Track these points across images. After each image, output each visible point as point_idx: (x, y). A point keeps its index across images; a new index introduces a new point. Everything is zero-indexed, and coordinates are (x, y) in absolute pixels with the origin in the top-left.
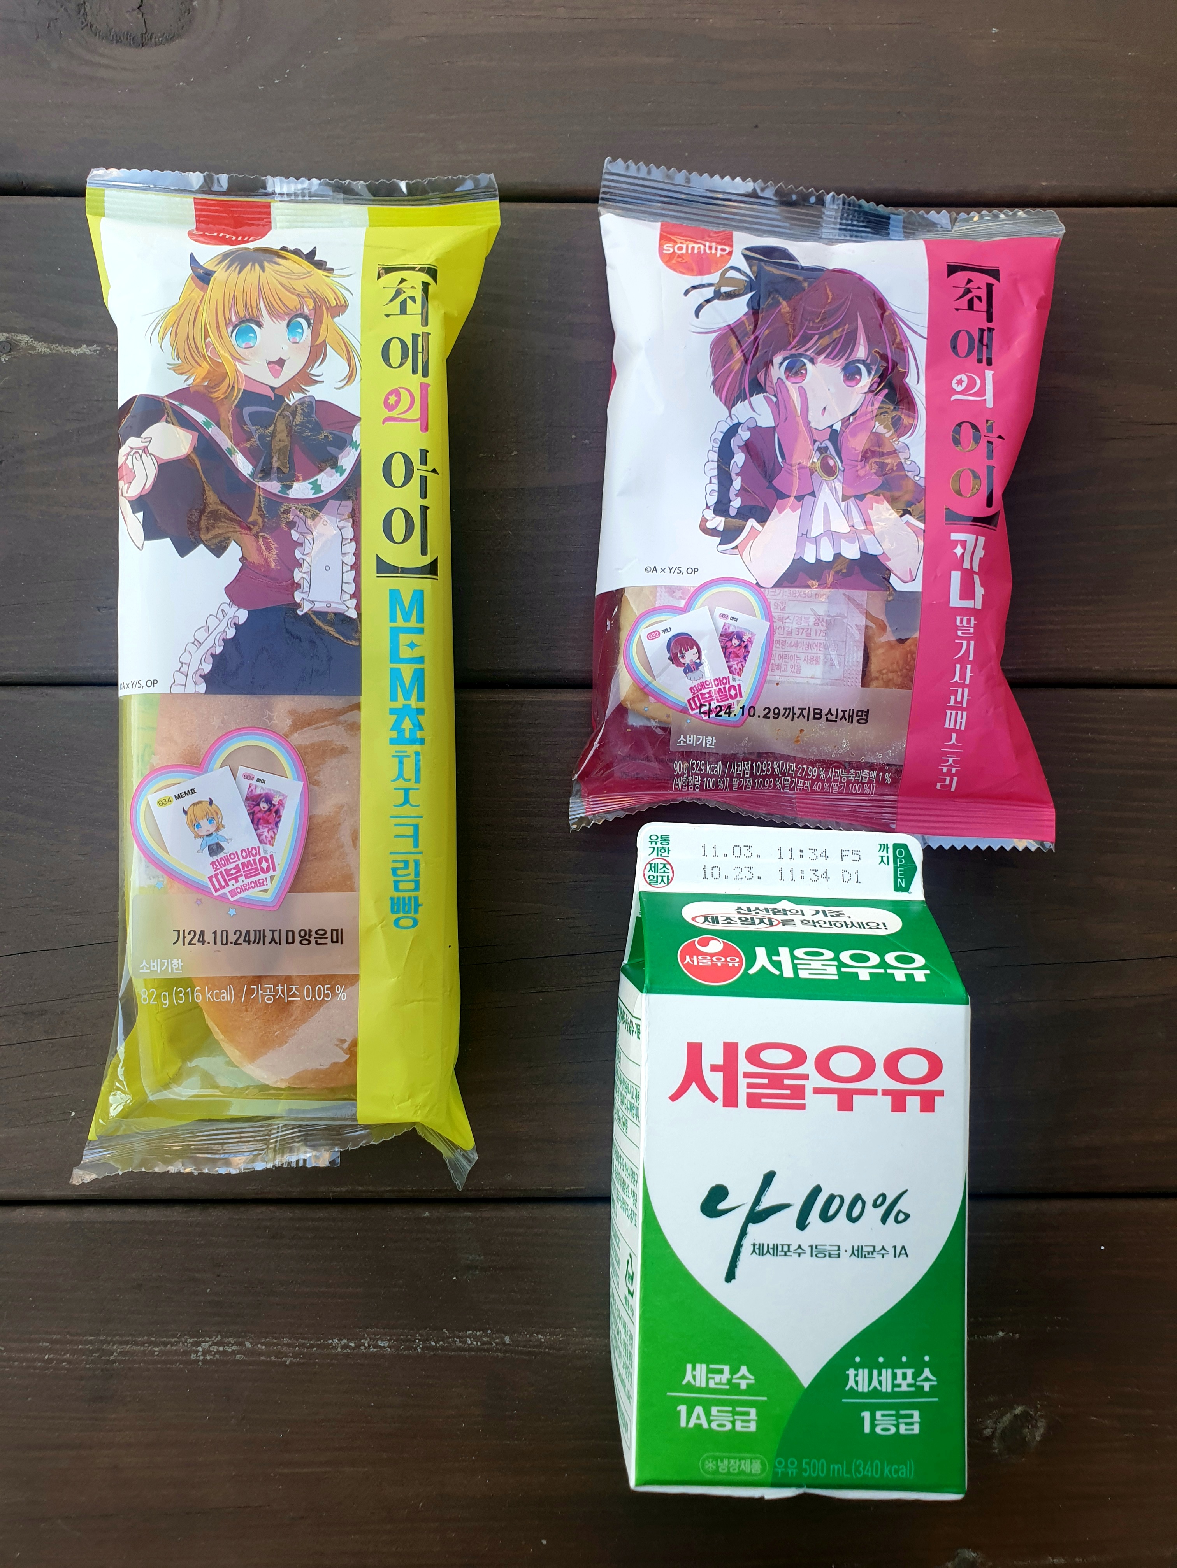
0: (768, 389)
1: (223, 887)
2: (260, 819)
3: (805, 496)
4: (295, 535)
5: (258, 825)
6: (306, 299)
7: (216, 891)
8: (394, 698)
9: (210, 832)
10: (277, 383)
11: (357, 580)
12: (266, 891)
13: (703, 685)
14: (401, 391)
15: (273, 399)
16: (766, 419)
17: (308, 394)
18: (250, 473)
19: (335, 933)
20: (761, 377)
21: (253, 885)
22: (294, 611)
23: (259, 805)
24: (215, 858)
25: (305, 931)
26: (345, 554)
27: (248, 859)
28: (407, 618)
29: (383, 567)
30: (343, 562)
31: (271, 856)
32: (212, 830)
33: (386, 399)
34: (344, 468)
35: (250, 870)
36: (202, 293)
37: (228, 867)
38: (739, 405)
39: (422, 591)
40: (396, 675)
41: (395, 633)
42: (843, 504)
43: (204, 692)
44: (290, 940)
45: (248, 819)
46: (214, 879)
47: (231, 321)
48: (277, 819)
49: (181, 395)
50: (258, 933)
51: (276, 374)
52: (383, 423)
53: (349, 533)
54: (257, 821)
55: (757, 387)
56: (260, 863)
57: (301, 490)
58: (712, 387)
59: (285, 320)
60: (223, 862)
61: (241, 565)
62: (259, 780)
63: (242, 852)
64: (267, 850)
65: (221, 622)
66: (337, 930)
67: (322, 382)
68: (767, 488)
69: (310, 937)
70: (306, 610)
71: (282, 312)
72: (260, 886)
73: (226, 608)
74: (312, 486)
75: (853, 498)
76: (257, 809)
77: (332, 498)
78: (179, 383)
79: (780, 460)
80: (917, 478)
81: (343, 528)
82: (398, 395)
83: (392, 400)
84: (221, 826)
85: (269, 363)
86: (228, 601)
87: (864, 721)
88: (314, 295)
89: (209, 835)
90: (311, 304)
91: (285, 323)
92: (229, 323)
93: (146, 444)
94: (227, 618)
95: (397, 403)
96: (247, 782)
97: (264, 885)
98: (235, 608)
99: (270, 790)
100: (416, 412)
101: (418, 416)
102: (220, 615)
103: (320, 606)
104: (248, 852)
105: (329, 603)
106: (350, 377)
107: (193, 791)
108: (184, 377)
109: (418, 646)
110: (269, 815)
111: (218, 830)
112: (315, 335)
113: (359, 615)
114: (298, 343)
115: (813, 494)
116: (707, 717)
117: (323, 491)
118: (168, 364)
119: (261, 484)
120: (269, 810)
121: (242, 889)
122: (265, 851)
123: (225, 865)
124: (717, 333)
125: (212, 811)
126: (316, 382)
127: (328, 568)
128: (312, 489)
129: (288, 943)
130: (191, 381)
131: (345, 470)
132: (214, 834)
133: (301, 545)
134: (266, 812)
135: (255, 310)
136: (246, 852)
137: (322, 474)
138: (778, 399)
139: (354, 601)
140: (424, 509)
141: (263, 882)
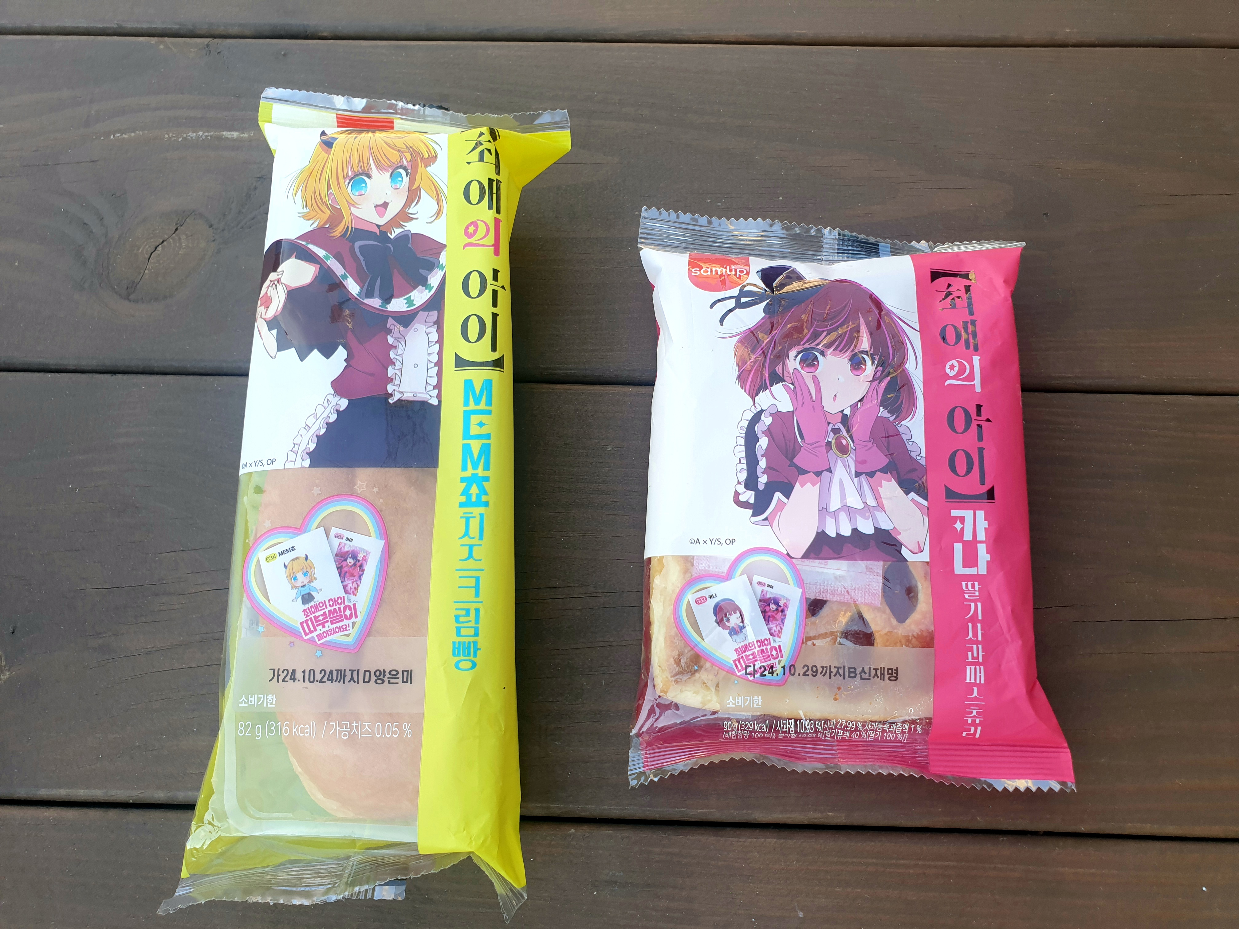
0: (786, 378)
1: (311, 632)
2: (346, 572)
3: (823, 471)
4: (390, 340)
5: (344, 578)
6: (405, 154)
7: (306, 634)
8: (464, 468)
9: (304, 584)
10: (382, 222)
11: (439, 374)
12: (348, 635)
13: (746, 648)
14: (479, 222)
15: (378, 234)
16: (785, 405)
17: (406, 229)
18: (357, 293)
19: (405, 673)
20: (779, 369)
21: (337, 630)
22: (387, 399)
23: (346, 560)
24: (307, 606)
25: (380, 671)
26: (430, 354)
27: (334, 607)
28: (477, 402)
29: (460, 362)
30: (428, 360)
31: (354, 605)
32: (306, 582)
33: (467, 228)
34: (432, 286)
35: (336, 616)
36: (327, 155)
37: (317, 614)
38: (762, 394)
39: (491, 380)
40: (467, 449)
41: (467, 415)
42: (856, 480)
43: (308, 466)
44: (367, 680)
45: (336, 572)
46: (305, 625)
47: (348, 175)
48: (361, 573)
49: (308, 236)
50: (339, 672)
51: (381, 215)
52: (464, 249)
53: (434, 337)
54: (342, 572)
55: (776, 379)
56: (345, 611)
57: (398, 305)
58: (737, 381)
59: (388, 171)
60: (313, 610)
61: (346, 364)
62: (347, 539)
63: (329, 601)
64: (351, 599)
65: (325, 409)
66: (407, 671)
67: (417, 218)
68: (789, 466)
69: (384, 677)
70: (396, 399)
71: (387, 165)
72: (343, 631)
73: (330, 397)
74: (406, 301)
75: (864, 475)
76: (344, 564)
77: (422, 310)
78: (307, 227)
79: (799, 440)
80: (919, 458)
81: (430, 333)
82: (476, 226)
83: (471, 229)
84: (313, 578)
85: (376, 206)
86: (333, 392)
87: (894, 678)
88: (411, 149)
89: (303, 586)
90: (409, 157)
91: (389, 174)
92: (346, 177)
93: (280, 276)
94: (331, 406)
95: (475, 231)
96: (338, 541)
97: (346, 630)
98: (338, 398)
99: (356, 547)
100: (490, 239)
101: (492, 242)
102: (326, 404)
103: (408, 396)
104: (335, 601)
105: (416, 393)
106: (439, 213)
107: (293, 548)
108: (311, 222)
109: (486, 424)
110: (354, 569)
111: (310, 581)
112: (412, 182)
113: (440, 402)
114: (399, 189)
115: (829, 470)
116: (752, 678)
117: (415, 305)
118: (299, 213)
119: (366, 301)
120: (355, 565)
121: (328, 633)
122: (349, 601)
123: (314, 613)
124: (740, 336)
125: (307, 565)
126: (412, 219)
127: (415, 366)
128: (406, 304)
129: (364, 682)
130: (315, 225)
131: (433, 287)
132: (307, 585)
133: (395, 347)
134: (351, 566)
135: (366, 165)
136: (332, 601)
137: (415, 291)
138: (795, 387)
139: (436, 391)
140: (495, 316)
141: (346, 628)
